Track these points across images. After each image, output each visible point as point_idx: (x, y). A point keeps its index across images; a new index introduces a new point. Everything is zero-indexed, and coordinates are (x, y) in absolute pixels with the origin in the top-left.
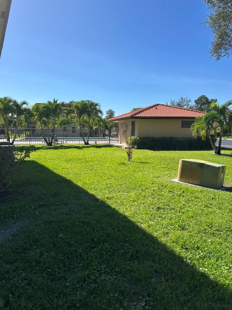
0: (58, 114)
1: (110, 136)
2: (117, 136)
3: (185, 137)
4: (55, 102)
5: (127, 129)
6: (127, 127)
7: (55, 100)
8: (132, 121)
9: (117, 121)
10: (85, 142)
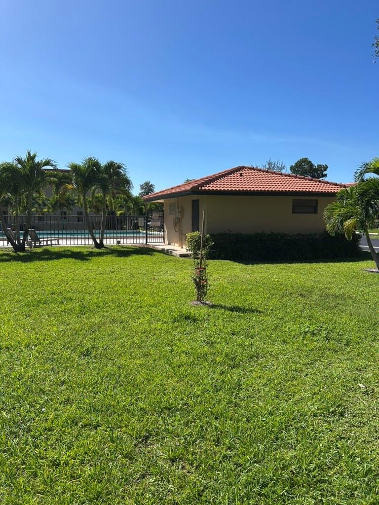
0: (37, 184)
1: (147, 228)
2: (161, 229)
3: (302, 234)
4: (31, 158)
5: (183, 216)
6: (182, 212)
7: (29, 154)
8: (193, 201)
9: (162, 201)
10: (95, 242)
